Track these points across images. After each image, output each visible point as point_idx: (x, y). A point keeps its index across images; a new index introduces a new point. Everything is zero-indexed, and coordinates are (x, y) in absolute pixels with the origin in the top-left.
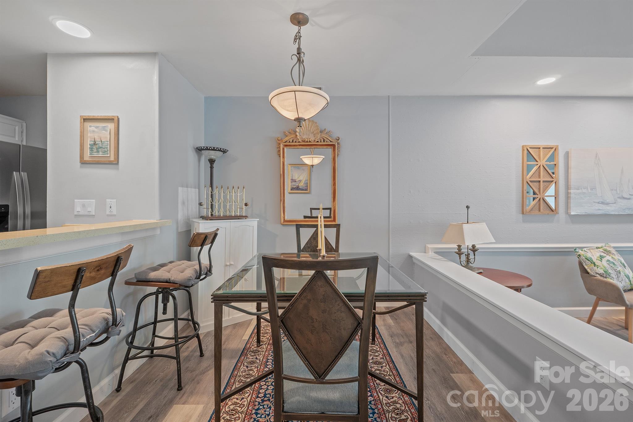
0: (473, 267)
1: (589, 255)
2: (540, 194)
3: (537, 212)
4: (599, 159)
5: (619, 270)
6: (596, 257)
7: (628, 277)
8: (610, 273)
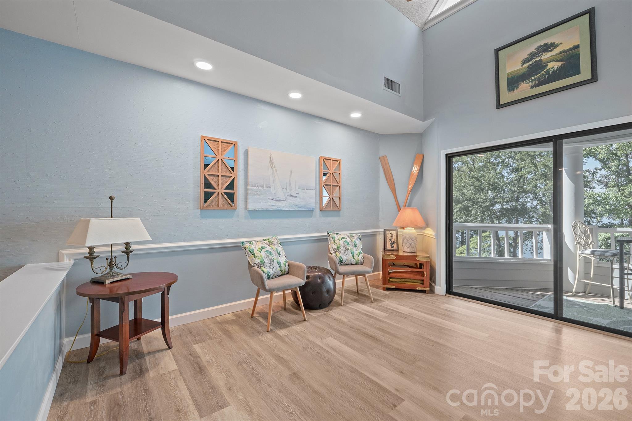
0: (118, 273)
1: (252, 247)
2: (218, 188)
3: (216, 207)
4: (273, 160)
5: (274, 259)
6: (257, 249)
7: (279, 264)
8: (265, 262)
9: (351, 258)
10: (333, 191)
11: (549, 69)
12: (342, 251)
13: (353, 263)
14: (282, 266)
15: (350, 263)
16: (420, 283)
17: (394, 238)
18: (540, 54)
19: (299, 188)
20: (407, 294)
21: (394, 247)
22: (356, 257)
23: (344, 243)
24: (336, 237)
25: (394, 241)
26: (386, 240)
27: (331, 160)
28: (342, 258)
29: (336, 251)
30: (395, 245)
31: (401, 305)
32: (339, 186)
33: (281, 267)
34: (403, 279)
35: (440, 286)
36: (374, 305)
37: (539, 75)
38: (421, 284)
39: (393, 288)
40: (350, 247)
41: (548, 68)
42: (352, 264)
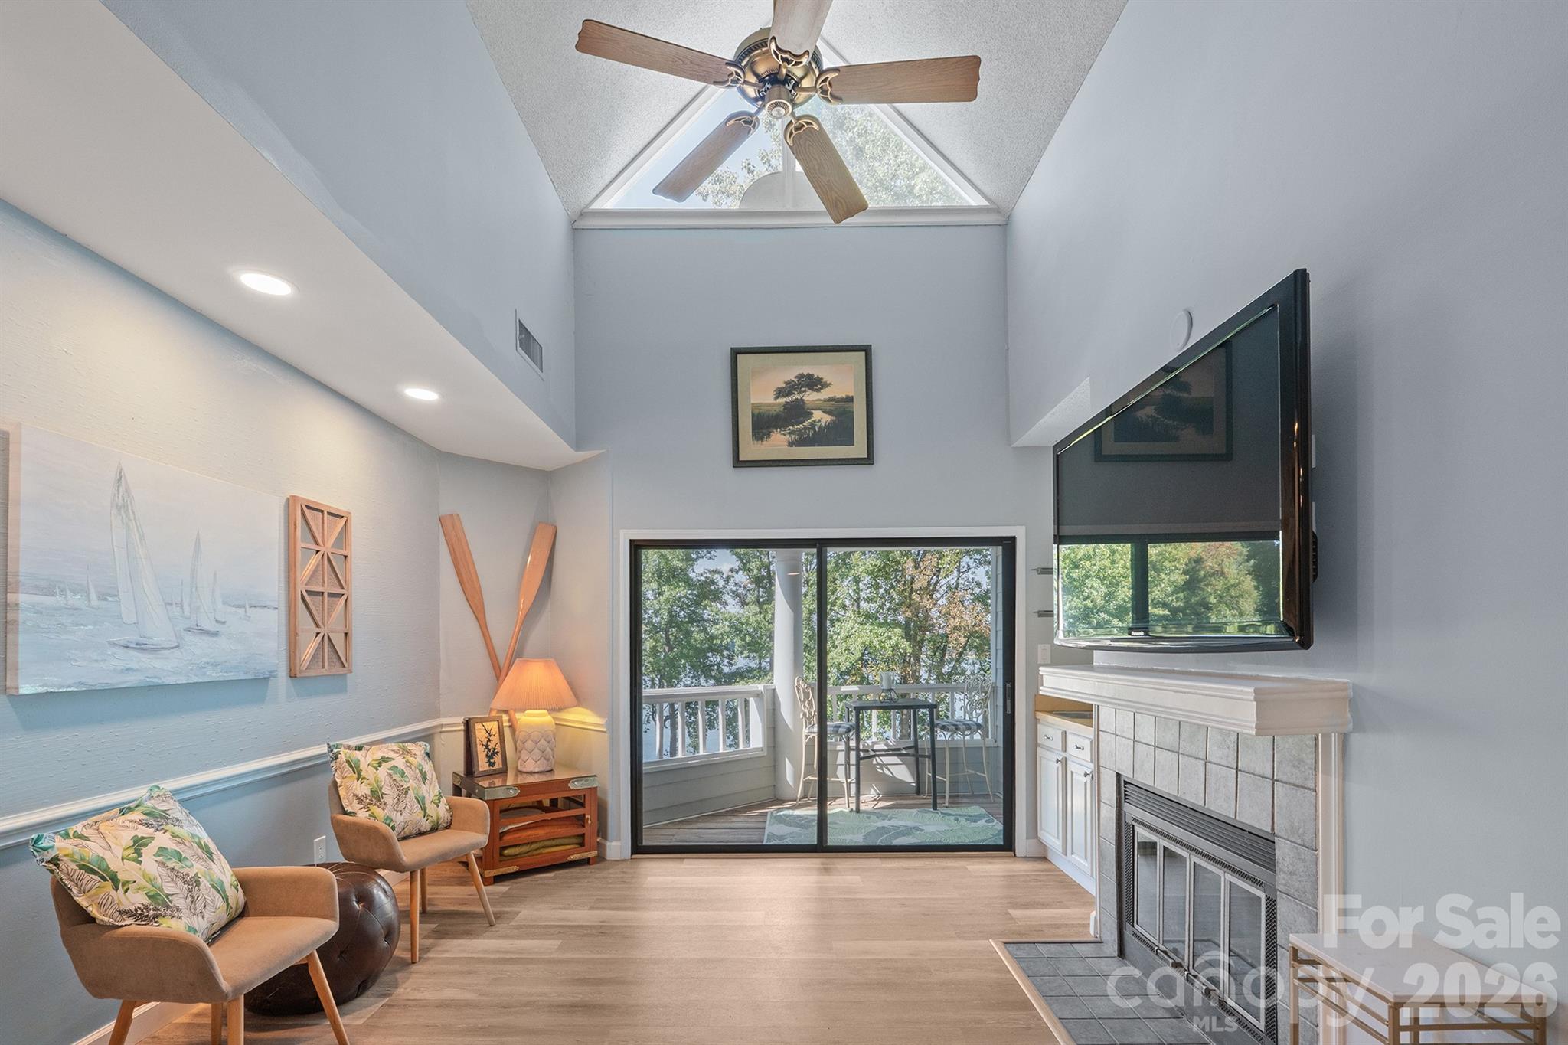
1: (94, 849)
4: (127, 490)
5: (196, 874)
6: (119, 852)
7: (219, 888)
8: (167, 896)
9: (418, 814)
10: (328, 613)
11: (815, 421)
12: (388, 800)
13: (423, 829)
14: (230, 891)
15: (414, 832)
16: (576, 844)
17: (495, 739)
18: (803, 389)
19: (225, 603)
20: (553, 878)
21: (494, 763)
22: (431, 809)
23: (390, 775)
24: (362, 760)
25: (494, 749)
26: (476, 747)
27: (322, 511)
28: (392, 820)
29: (370, 804)
30: (498, 759)
31: (565, 909)
32: (344, 597)
33: (226, 900)
34: (537, 842)
35: (619, 840)
36: (501, 928)
37: (801, 426)
38: (577, 846)
39: (512, 871)
40: (411, 783)
41: (813, 419)
42: (420, 834)
